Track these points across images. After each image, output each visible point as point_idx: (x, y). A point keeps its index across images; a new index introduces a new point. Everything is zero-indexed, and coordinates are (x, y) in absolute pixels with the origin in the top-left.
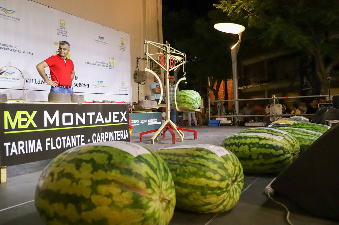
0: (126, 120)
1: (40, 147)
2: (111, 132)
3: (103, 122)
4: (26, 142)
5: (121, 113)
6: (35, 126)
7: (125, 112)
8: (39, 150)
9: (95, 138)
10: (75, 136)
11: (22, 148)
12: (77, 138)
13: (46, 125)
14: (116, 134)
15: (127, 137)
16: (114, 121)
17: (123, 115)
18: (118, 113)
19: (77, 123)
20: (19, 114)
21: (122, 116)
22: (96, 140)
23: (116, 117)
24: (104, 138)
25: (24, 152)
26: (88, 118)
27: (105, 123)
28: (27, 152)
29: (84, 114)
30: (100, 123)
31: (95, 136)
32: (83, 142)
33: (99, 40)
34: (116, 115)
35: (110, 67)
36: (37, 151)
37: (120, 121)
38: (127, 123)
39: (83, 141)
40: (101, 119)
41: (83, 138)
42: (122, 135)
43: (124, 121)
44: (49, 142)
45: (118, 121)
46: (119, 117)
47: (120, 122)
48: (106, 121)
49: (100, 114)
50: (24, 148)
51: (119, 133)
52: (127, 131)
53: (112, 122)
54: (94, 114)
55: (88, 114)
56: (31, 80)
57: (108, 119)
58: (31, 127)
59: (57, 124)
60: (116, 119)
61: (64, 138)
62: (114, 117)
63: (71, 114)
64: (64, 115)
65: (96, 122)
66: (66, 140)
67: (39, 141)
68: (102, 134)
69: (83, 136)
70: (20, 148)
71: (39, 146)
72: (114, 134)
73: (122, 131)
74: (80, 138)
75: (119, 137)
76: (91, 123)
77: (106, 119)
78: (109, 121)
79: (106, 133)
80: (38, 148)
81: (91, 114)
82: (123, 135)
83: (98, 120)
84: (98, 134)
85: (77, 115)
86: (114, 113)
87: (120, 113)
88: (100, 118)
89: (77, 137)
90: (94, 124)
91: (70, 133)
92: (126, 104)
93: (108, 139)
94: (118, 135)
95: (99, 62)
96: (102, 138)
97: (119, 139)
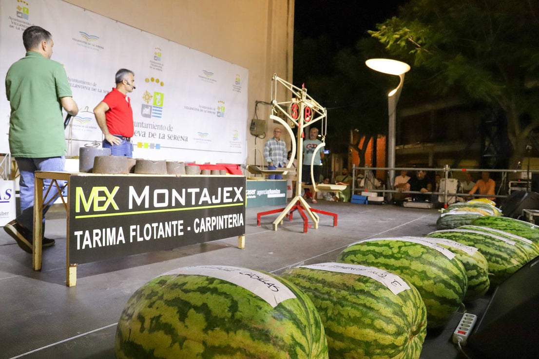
0: (241, 199)
1: (122, 238)
2: (220, 217)
3: (210, 202)
4: (104, 230)
5: (236, 189)
6: (116, 208)
7: (241, 188)
8: (121, 241)
9: (198, 225)
10: (170, 222)
11: (98, 239)
12: (172, 226)
13: (131, 207)
14: (228, 218)
15: (241, 224)
16: (225, 200)
17: (238, 192)
18: (230, 189)
19: (173, 204)
20: (95, 190)
21: (236, 194)
22: (198, 228)
23: (228, 195)
24: (211, 225)
25: (100, 245)
26: (189, 196)
27: (213, 204)
28: (104, 245)
29: (184, 190)
30: (205, 203)
31: (198, 222)
33: (206, 76)
34: (227, 192)
35: (219, 114)
36: (118, 243)
37: (233, 200)
38: (242, 204)
39: (181, 230)
40: (208, 199)
41: (181, 225)
42: (234, 221)
43: (238, 201)
44: (135, 230)
45: (230, 200)
46: (233, 194)
47: (233, 203)
48: (215, 201)
49: (205, 191)
50: (101, 239)
51: (231, 218)
52: (241, 214)
53: (222, 203)
54: (198, 190)
55: (189, 190)
57: (216, 198)
58: (111, 209)
59: (147, 206)
60: (227, 198)
61: (155, 225)
62: (226, 195)
63: (166, 191)
64: (157, 192)
65: (200, 203)
66: (158, 228)
67: (121, 229)
68: (208, 219)
69: (182, 222)
70: (95, 238)
71: (121, 236)
72: (224, 219)
73: (235, 215)
74: (177, 225)
75: (231, 223)
76: (193, 203)
77: (214, 197)
78: (219, 201)
79: (213, 218)
80: (119, 238)
81: (193, 191)
82: (237, 221)
83: (202, 199)
84: (203, 219)
85: (175, 193)
86: (226, 189)
87: (233, 189)
88: (205, 196)
89: (172, 224)
90: (197, 205)
91: (164, 218)
92: (243, 176)
93: (215, 227)
94: (230, 221)
95: (204, 107)
96: (208, 224)
97: (230, 226)
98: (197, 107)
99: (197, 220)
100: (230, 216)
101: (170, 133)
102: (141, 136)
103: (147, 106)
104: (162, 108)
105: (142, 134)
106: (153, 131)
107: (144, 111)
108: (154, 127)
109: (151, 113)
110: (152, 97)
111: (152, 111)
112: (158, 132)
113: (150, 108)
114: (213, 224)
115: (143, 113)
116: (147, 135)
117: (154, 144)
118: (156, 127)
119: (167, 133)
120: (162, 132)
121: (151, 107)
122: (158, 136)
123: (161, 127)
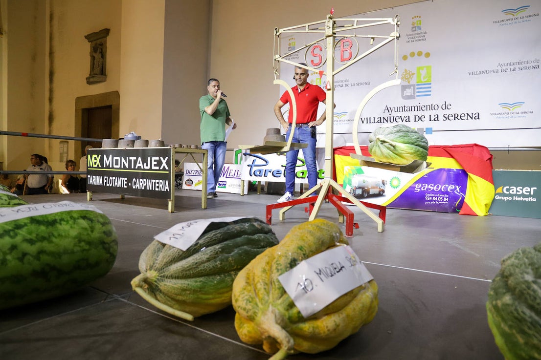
0: (167, 168)
1: (101, 182)
3: (142, 168)
5: (162, 158)
6: (100, 166)
7: (167, 158)
8: (101, 184)
9: (135, 183)
11: (94, 180)
12: (121, 180)
13: (105, 166)
14: (155, 182)
15: (167, 189)
16: (154, 168)
17: (164, 162)
18: (157, 158)
19: (122, 167)
20: (94, 156)
21: (162, 163)
22: (135, 185)
23: (156, 163)
24: (143, 185)
25: (95, 184)
26: (130, 161)
27: (144, 169)
29: (127, 158)
30: (139, 168)
32: (126, 185)
33: (510, 17)
34: (155, 161)
37: (160, 168)
38: (168, 172)
40: (141, 165)
41: (126, 181)
42: (161, 186)
43: (164, 169)
44: (106, 179)
45: (157, 168)
46: (159, 163)
47: (159, 170)
48: (146, 168)
49: (140, 159)
51: (158, 183)
52: (167, 181)
53: (151, 169)
54: (135, 158)
55: (131, 158)
56: (369, 119)
57: (147, 165)
58: (98, 167)
59: (111, 166)
60: (155, 165)
61: (114, 178)
62: (154, 163)
63: (118, 158)
64: (115, 158)
65: (136, 168)
66: (115, 180)
67: (101, 177)
68: (141, 180)
69: (126, 179)
72: (152, 182)
73: (161, 181)
74: (124, 180)
75: (158, 187)
76: (133, 167)
77: (145, 164)
78: (148, 167)
79: (145, 180)
81: (133, 159)
82: (163, 186)
83: (138, 165)
84: (138, 180)
85: (123, 160)
86: (154, 159)
87: (160, 159)
90: (134, 169)
91: (118, 175)
92: (169, 148)
93: (146, 187)
94: (157, 185)
95: (507, 65)
96: (141, 184)
97: (157, 189)
98: (495, 68)
99: (134, 180)
100: (157, 181)
101: (447, 112)
102: (404, 121)
103: (409, 87)
104: (430, 84)
105: (405, 119)
106: (420, 113)
107: (405, 92)
108: (421, 109)
109: (414, 93)
110: (413, 74)
111: (417, 90)
112: (427, 113)
113: (412, 87)
114: (145, 185)
115: (404, 95)
116: (412, 119)
117: (423, 129)
118: (423, 109)
119: (441, 113)
120: (433, 113)
121: (414, 86)
122: (428, 118)
123: (432, 107)
